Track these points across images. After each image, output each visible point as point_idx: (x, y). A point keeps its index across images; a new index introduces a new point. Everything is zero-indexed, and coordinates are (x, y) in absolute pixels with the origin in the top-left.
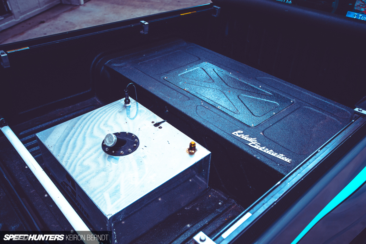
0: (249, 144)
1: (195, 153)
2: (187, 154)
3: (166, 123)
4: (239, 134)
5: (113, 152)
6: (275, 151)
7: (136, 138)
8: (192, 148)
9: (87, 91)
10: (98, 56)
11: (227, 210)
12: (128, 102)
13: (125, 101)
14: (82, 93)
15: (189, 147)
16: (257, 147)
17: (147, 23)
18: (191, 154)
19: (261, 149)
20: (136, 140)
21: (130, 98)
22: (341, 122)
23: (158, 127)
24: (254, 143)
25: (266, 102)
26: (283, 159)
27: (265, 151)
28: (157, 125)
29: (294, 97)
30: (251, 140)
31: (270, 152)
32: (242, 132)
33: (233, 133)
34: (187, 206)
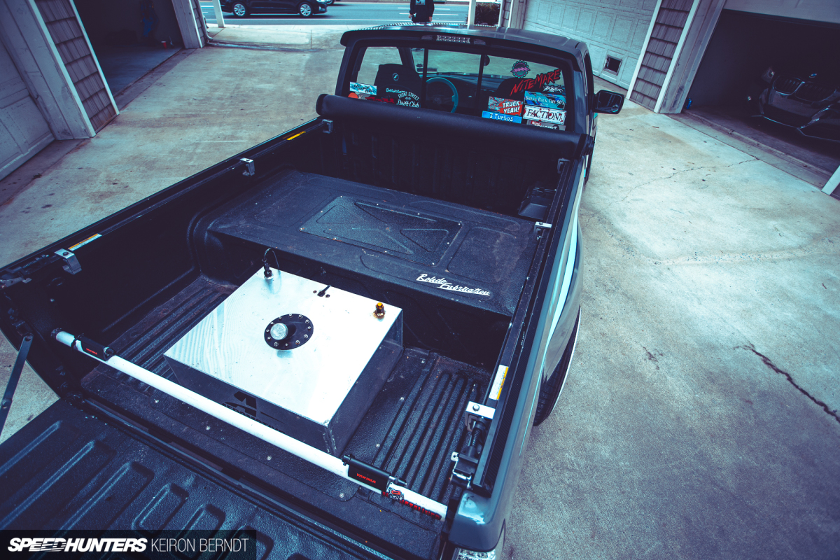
0: (441, 287)
1: (385, 315)
2: (376, 320)
3: (331, 288)
4: (424, 278)
5: (287, 345)
6: (470, 287)
7: (305, 318)
8: (379, 312)
9: (189, 272)
10: (193, 219)
11: (433, 366)
12: (268, 274)
13: (265, 273)
14: (182, 276)
15: (375, 309)
16: (450, 288)
17: (251, 161)
18: (381, 318)
19: (454, 289)
20: (307, 321)
21: (270, 268)
22: (514, 235)
23: (324, 296)
24: (444, 285)
25: (434, 232)
26: (480, 293)
27: (460, 290)
28: (321, 294)
29: (459, 219)
30: (439, 282)
31: (465, 290)
32: (426, 275)
33: (418, 279)
34: (389, 377)
